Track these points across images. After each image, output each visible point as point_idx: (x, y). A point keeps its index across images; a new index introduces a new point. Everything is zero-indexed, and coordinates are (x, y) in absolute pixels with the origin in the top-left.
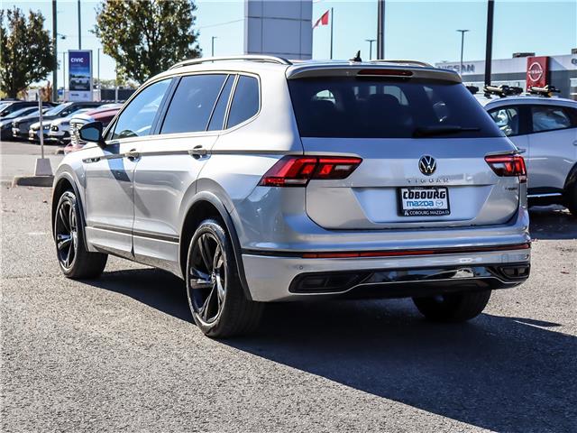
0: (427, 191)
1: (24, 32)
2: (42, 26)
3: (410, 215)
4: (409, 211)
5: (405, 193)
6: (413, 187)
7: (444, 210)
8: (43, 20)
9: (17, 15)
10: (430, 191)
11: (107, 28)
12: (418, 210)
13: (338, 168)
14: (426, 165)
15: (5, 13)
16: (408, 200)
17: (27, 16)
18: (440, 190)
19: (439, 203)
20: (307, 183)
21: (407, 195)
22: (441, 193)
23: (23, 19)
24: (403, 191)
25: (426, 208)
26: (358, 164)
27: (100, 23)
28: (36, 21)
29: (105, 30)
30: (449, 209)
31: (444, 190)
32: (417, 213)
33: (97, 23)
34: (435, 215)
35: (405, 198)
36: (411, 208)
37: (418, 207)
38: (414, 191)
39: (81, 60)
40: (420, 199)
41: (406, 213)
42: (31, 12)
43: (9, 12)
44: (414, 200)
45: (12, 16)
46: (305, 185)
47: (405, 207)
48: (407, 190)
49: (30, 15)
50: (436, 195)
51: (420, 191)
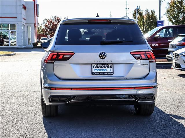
0: (104, 65)
1: (149, 16)
2: (154, 14)
3: (95, 74)
4: (95, 73)
5: (94, 66)
6: (98, 64)
7: (111, 73)
8: (155, 12)
9: (147, 11)
10: (105, 65)
11: (169, 13)
12: (99, 73)
13: (65, 56)
14: (102, 55)
15: (144, 11)
16: (95, 69)
17: (150, 11)
18: (110, 65)
19: (110, 70)
20: (54, 62)
21: (95, 67)
22: (110, 66)
23: (149, 13)
24: (93, 65)
25: (103, 72)
26: (73, 55)
27: (167, 12)
28: (152, 13)
29: (168, 14)
30: (113, 73)
31: (112, 65)
32: (98, 74)
33: (166, 12)
34: (107, 74)
35: (94, 68)
36: (96, 72)
37: (99, 72)
38: (98, 65)
39: (161, 24)
40: (101, 69)
41: (94, 74)
42: (151, 10)
43: (145, 11)
44: (98, 69)
45: (146, 12)
46: (53, 63)
47: (93, 71)
48: (95, 65)
49: (151, 11)
50: (108, 67)
51: (101, 65)
